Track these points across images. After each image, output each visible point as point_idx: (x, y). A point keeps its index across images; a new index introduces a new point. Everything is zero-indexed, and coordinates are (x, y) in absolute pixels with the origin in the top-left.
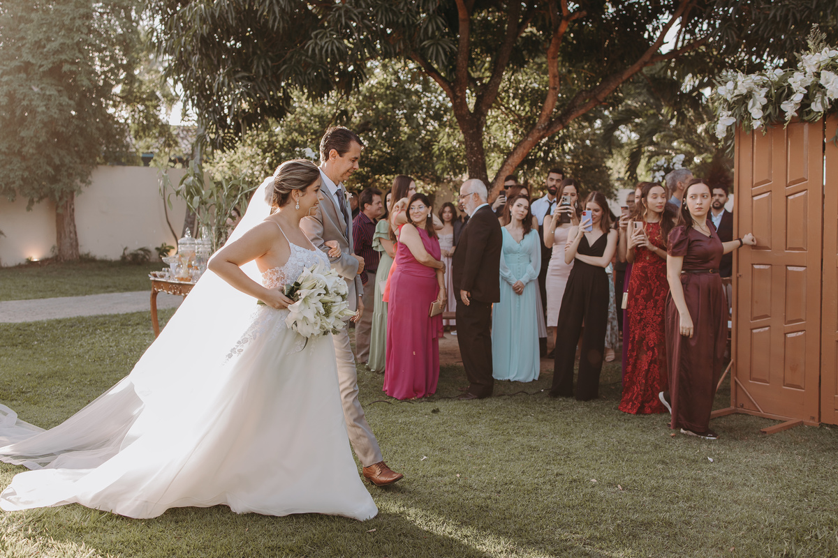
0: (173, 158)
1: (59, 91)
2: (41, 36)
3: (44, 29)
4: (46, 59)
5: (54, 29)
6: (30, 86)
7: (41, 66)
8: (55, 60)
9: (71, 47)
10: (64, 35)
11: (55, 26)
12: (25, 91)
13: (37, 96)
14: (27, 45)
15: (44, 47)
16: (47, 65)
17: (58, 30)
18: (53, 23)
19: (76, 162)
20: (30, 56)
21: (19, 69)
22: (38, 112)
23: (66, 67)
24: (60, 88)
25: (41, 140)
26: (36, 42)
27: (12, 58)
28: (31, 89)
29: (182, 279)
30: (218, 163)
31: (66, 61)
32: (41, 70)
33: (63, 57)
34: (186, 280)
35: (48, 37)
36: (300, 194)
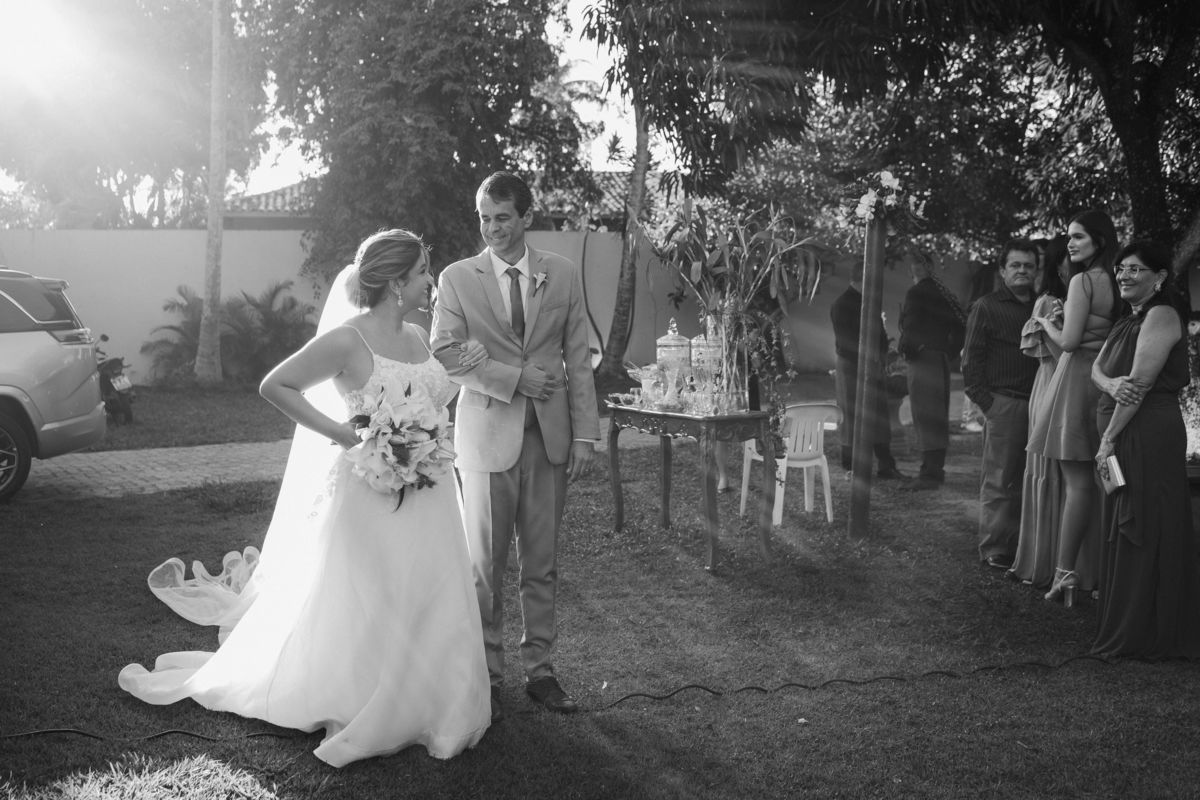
0: (595, 218)
1: (440, 123)
2: (415, 43)
3: (421, 33)
4: (422, 76)
5: (433, 32)
6: (401, 116)
7: (416, 86)
8: (434, 77)
9: (454, 56)
10: (446, 39)
11: (435, 27)
12: (393, 123)
13: (410, 130)
14: (397, 58)
15: (419, 58)
16: (423, 84)
17: (437, 33)
18: (432, 24)
19: (462, 228)
20: (400, 73)
21: (387, 93)
22: (411, 154)
23: (448, 86)
24: (442, 118)
25: (413, 195)
26: (408, 52)
27: (379, 79)
28: (402, 121)
29: (667, 408)
30: (661, 223)
31: (447, 77)
32: (415, 92)
33: (444, 71)
34: (674, 409)
35: (426, 44)
36: (401, 283)
